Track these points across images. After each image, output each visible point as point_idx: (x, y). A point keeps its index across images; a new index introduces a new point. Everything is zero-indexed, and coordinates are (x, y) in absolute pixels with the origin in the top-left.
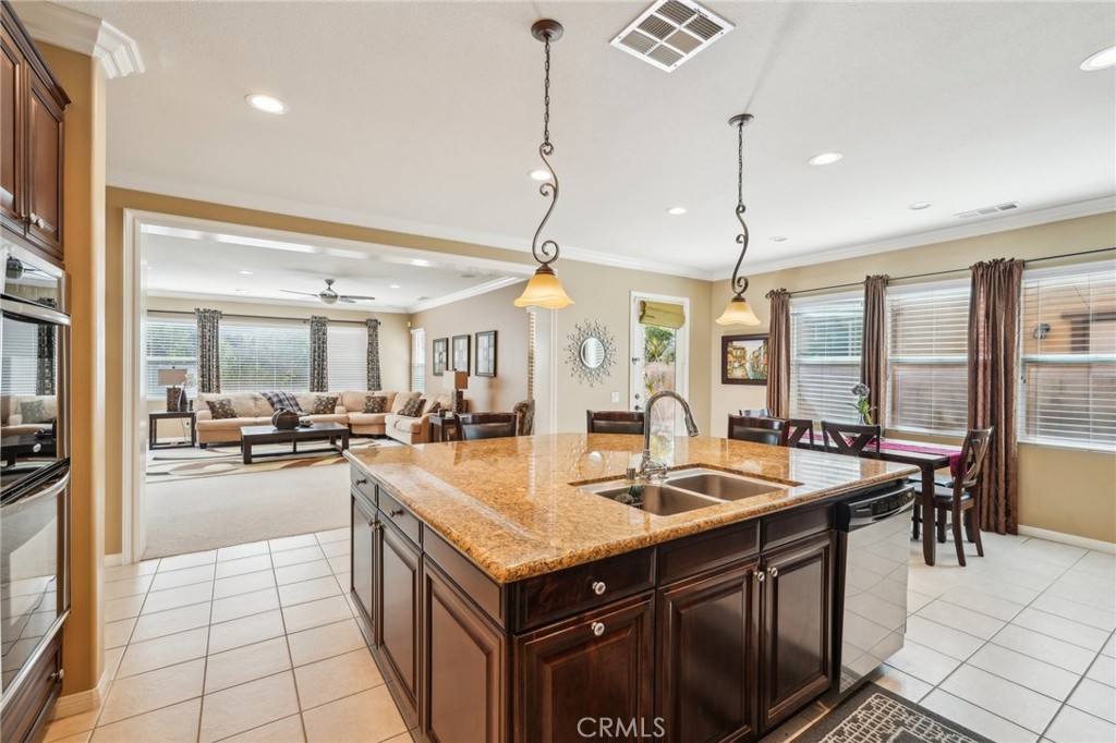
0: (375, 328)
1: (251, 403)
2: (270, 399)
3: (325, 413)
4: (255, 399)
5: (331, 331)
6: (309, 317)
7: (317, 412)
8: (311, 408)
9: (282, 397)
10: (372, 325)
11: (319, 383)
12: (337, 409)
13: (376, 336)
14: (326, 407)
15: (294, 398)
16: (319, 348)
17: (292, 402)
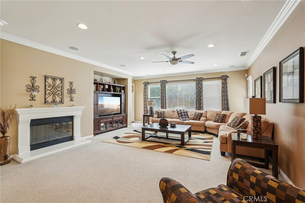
0: (226, 80)
1: (172, 113)
2: (178, 112)
3: (196, 120)
4: (174, 111)
5: (205, 83)
6: (195, 78)
7: (194, 119)
8: (192, 117)
9: (182, 111)
10: (224, 78)
11: (199, 106)
12: (202, 118)
13: (226, 83)
14: (197, 117)
15: (187, 112)
16: (199, 91)
17: (186, 114)
